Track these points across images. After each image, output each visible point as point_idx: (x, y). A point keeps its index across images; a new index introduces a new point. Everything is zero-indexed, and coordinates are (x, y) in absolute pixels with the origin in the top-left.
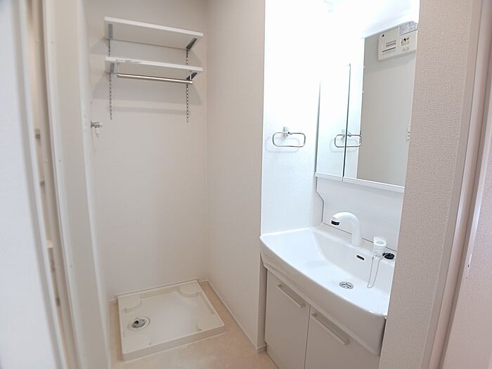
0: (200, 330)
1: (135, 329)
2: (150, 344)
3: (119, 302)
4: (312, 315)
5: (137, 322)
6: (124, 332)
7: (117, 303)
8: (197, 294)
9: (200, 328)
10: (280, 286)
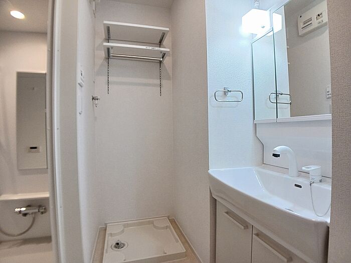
0: (166, 253)
1: (116, 249)
2: (125, 260)
3: (107, 228)
4: (254, 234)
5: (118, 244)
6: (107, 250)
7: (106, 230)
8: (167, 227)
9: (165, 252)
10: (227, 213)
